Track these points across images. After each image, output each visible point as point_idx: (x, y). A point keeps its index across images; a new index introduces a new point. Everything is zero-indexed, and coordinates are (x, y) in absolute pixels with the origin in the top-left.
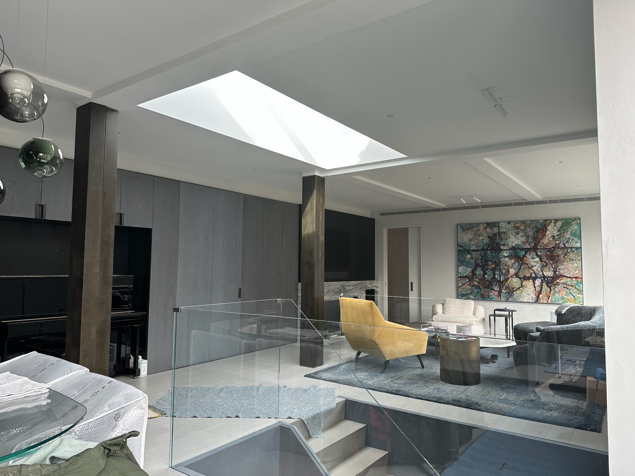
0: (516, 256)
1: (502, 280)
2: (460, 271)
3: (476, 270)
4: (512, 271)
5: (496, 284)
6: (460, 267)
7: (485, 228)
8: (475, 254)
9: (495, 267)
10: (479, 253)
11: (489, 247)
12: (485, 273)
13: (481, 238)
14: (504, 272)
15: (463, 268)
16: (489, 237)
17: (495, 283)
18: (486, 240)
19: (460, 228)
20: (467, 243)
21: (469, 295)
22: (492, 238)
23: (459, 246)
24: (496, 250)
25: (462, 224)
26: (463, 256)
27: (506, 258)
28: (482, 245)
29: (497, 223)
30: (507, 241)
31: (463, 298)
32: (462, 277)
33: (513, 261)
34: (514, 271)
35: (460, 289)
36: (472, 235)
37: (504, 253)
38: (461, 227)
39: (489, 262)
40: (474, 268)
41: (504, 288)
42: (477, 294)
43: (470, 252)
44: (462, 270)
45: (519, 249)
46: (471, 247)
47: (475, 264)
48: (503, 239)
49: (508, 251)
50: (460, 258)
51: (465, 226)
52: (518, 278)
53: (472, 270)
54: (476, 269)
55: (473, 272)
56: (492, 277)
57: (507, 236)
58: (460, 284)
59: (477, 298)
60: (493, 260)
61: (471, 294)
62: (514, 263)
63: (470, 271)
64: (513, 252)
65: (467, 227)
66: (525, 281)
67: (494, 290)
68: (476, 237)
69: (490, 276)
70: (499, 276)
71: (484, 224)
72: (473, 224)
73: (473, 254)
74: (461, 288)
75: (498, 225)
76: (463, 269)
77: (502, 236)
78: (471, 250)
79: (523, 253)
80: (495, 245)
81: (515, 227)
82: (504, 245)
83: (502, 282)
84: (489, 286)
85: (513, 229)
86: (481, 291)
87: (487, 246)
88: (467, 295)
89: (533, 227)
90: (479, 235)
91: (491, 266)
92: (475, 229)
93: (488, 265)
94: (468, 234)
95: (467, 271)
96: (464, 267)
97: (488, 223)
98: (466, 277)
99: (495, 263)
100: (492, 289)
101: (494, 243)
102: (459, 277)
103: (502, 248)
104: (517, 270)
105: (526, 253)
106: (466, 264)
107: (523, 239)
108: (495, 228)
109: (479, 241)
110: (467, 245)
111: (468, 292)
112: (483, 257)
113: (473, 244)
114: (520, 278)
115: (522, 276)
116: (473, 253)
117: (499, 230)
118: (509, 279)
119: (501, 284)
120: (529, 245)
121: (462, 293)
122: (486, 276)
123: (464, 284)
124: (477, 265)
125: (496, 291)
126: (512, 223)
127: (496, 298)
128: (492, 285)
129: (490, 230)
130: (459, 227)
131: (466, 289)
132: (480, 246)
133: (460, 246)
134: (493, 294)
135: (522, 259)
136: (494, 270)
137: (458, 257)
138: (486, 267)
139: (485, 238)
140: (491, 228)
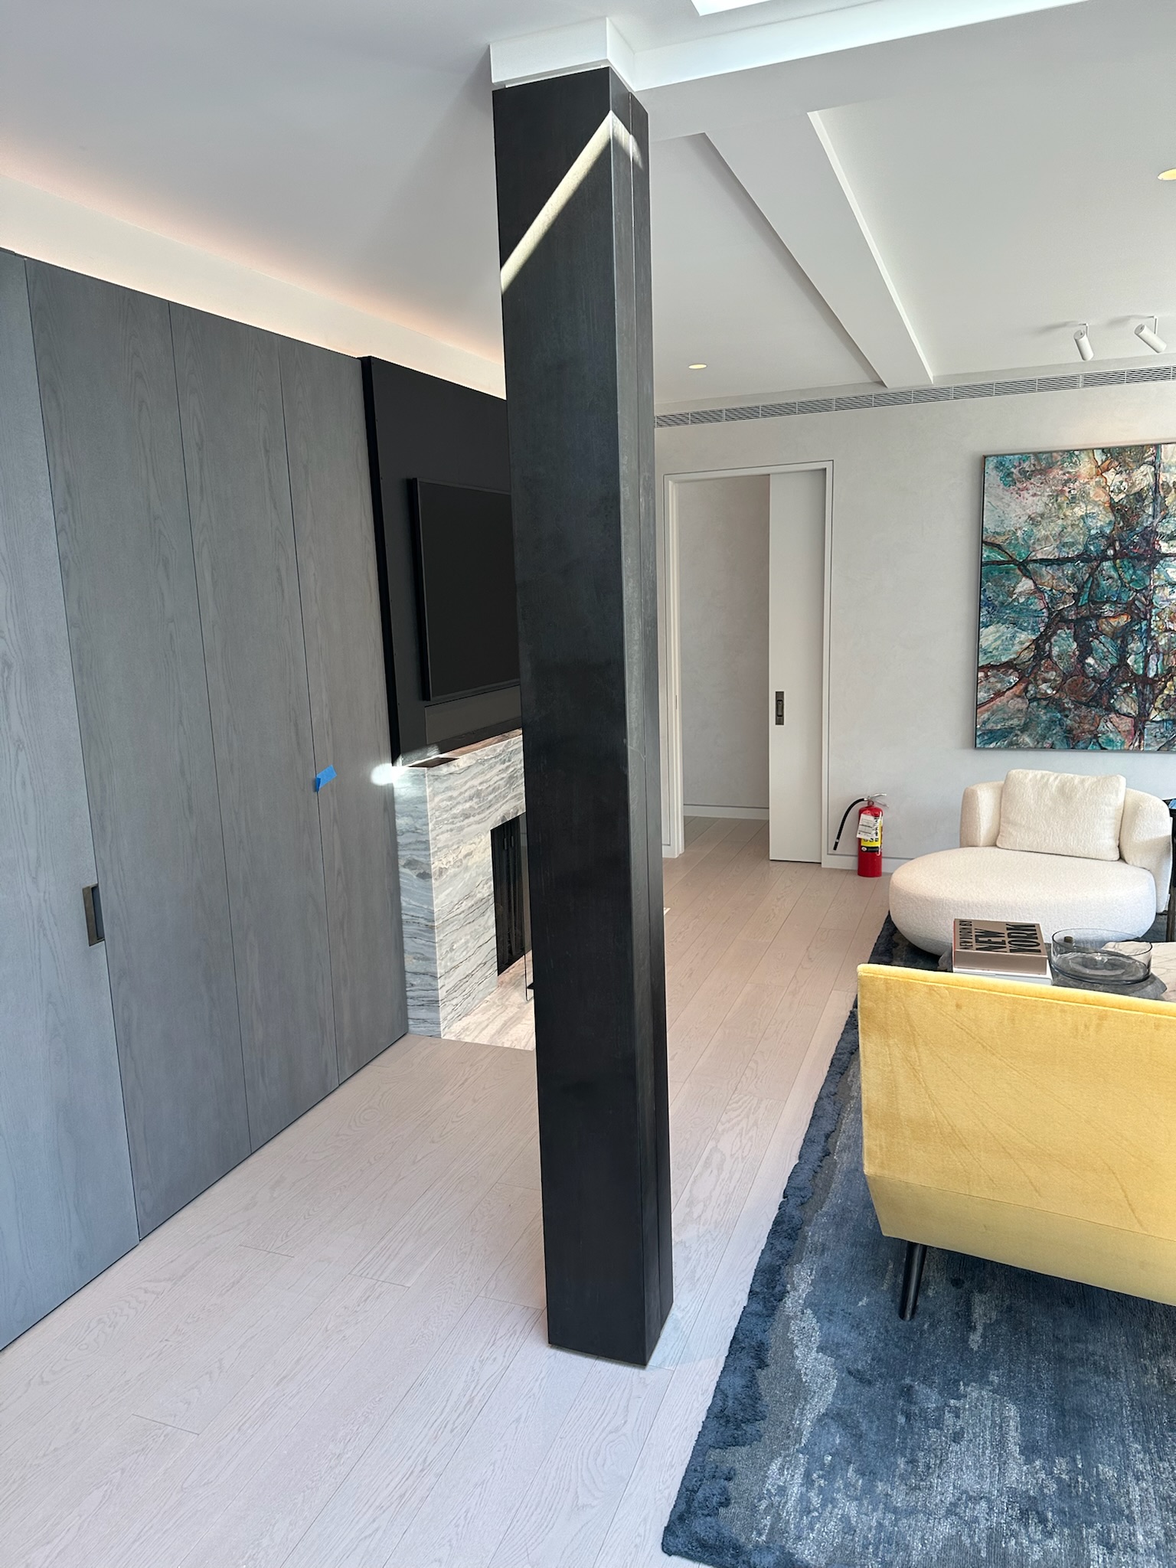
1: (1151, 674)
2: (984, 643)
3: (1049, 639)
5: (1127, 690)
6: (987, 627)
7: (1101, 471)
8: (1049, 577)
9: (1128, 625)
10: (1069, 569)
11: (1111, 545)
12: (1086, 650)
13: (1079, 511)
14: (1163, 642)
15: (998, 631)
16: (1113, 506)
17: (1125, 686)
18: (1102, 520)
19: (994, 473)
20: (1019, 533)
21: (1017, 735)
22: (1124, 512)
23: (987, 543)
24: (1140, 558)
25: (1003, 455)
26: (1003, 585)
28: (1081, 539)
29: (1150, 450)
31: (992, 746)
32: (993, 667)
35: (982, 713)
36: (1045, 499)
37: (1169, 570)
38: (1000, 466)
39: (1107, 607)
40: (1042, 630)
41: (1158, 704)
42: (1048, 728)
43: (1031, 567)
44: (995, 640)
46: (1038, 548)
47: (1050, 614)
50: (988, 594)
51: (1016, 464)
53: (1034, 637)
54: (1051, 636)
55: (1039, 647)
56: (1115, 662)
58: (982, 695)
59: (1048, 743)
60: (1124, 596)
61: (1024, 729)
63: (1028, 644)
65: (1026, 465)
67: (1118, 712)
68: (1060, 507)
69: (1105, 658)
70: (1141, 660)
71: (1098, 454)
72: (1051, 452)
73: (1041, 576)
74: (987, 710)
75: (1152, 458)
76: (1000, 637)
77: (1167, 500)
78: (1035, 561)
80: (1136, 539)
82: (1171, 537)
83: (1152, 682)
84: (1100, 699)
86: (1067, 716)
87: (1103, 542)
88: (1010, 733)
90: (1074, 498)
91: (1114, 623)
92: (1057, 473)
93: (1099, 617)
94: (1027, 495)
95: (1013, 645)
96: (1003, 628)
97: (1115, 448)
98: (1009, 665)
99: (1129, 608)
100: (1111, 709)
101: (1132, 530)
102: (980, 669)
103: (1164, 550)
106: (1013, 615)
108: (1142, 468)
109: (1072, 525)
110: (1020, 540)
111: (1015, 722)
112: (1081, 588)
113: (1047, 537)
116: (1045, 573)
119: (1148, 687)
121: (989, 726)
122: (1090, 661)
123: (999, 694)
124: (1056, 620)
125: (1128, 715)
127: (1123, 743)
128: (1111, 694)
129: (1119, 478)
130: (990, 465)
131: (1004, 713)
132: (1073, 544)
133: (993, 545)
134: (1114, 726)
136: (1122, 637)
137: (981, 589)
138: (1093, 624)
139: (1096, 510)
140: (1125, 468)
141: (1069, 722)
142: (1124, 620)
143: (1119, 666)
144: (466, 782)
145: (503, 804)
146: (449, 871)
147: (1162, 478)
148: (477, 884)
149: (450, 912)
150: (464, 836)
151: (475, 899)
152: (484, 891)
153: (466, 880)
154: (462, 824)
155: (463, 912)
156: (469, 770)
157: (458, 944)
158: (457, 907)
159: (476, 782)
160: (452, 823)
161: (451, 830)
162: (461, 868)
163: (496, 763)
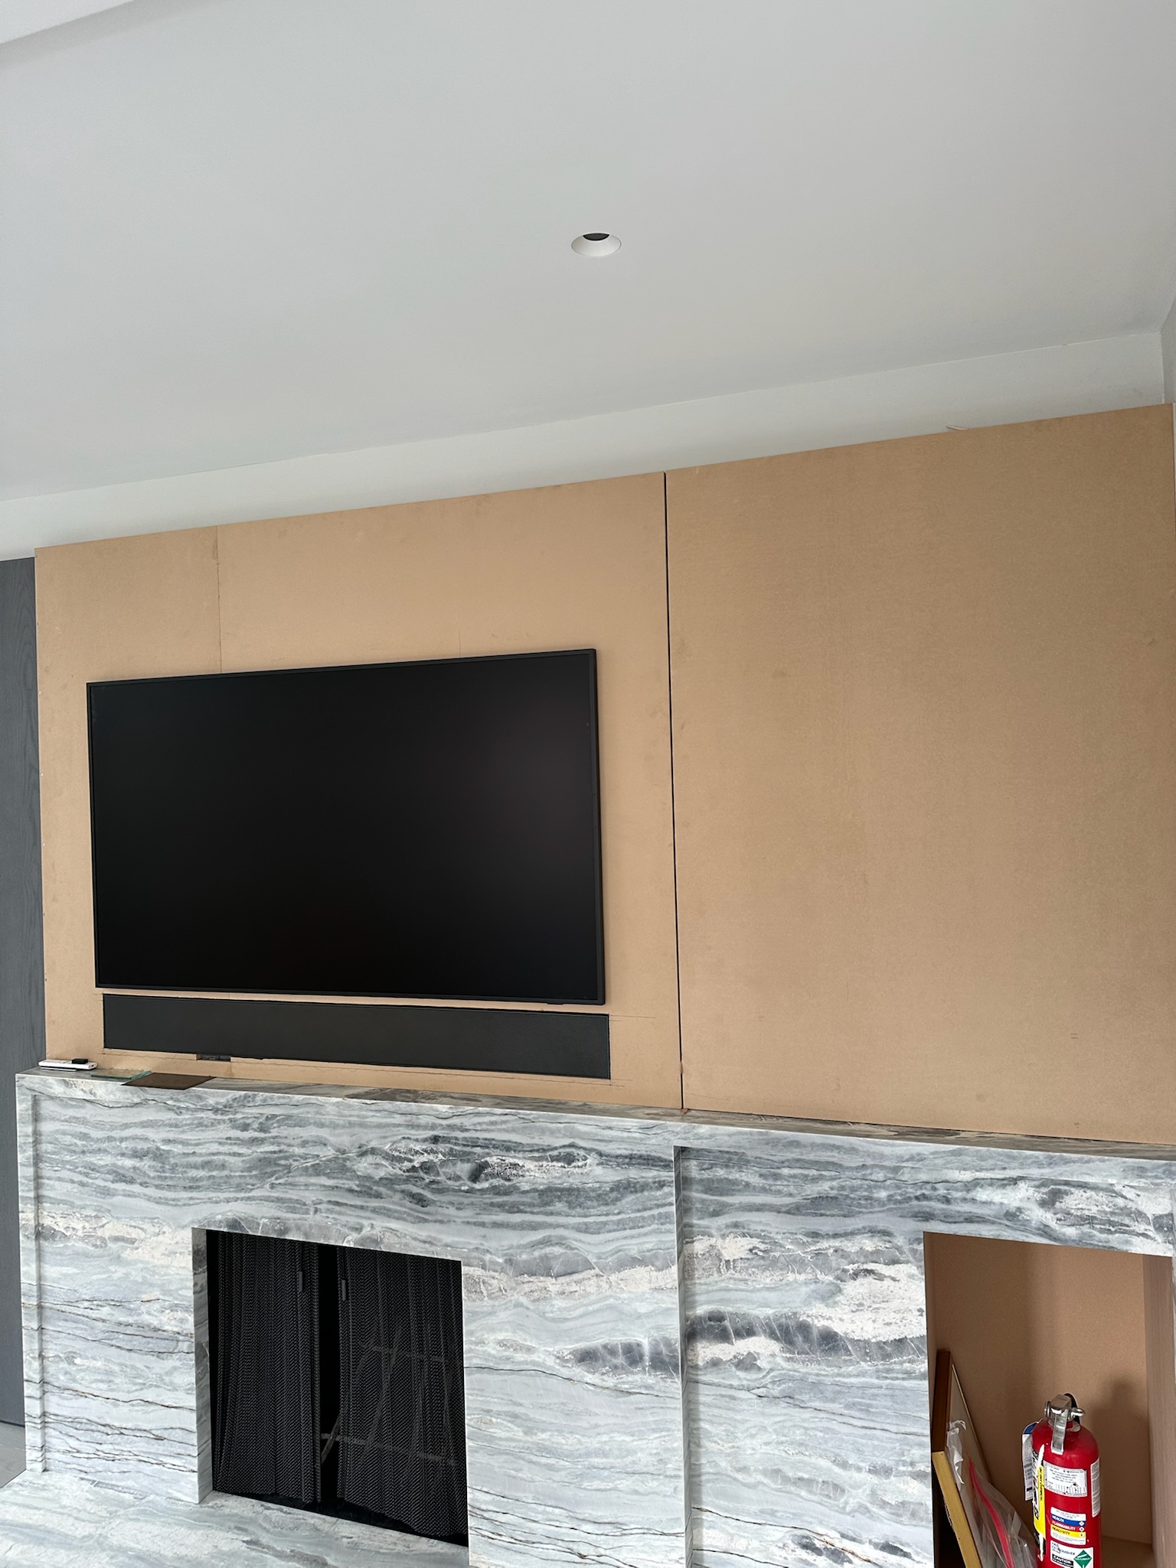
144: (126, 1126)
145: (237, 1199)
146: (72, 1243)
148: (145, 1297)
149: (69, 1303)
150: (114, 1206)
151: (136, 1318)
152: (164, 1318)
153: (116, 1276)
154: (109, 1184)
155: (104, 1321)
156: (135, 1110)
157: (86, 1363)
158: (86, 1304)
159: (150, 1133)
160: (86, 1175)
161: (82, 1184)
162: (99, 1251)
163: (219, 1122)
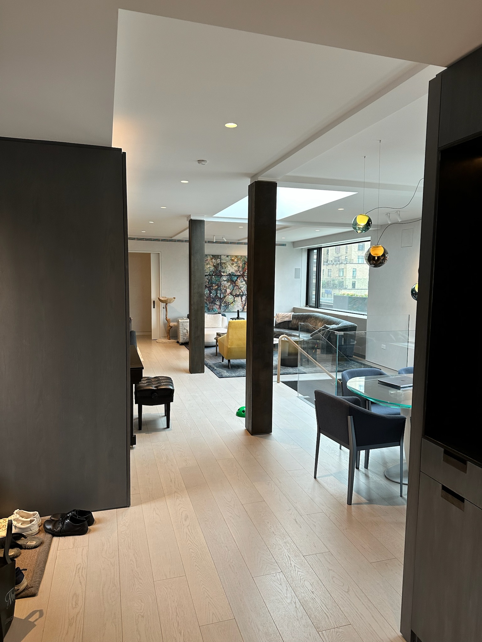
0: (231, 280)
1: (222, 297)
4: (229, 291)
5: (218, 300)
7: (212, 259)
9: (217, 288)
10: (207, 277)
11: (214, 273)
12: (211, 293)
13: (208, 266)
14: (223, 291)
16: (214, 266)
18: (212, 268)
22: (216, 267)
24: (219, 275)
27: (225, 282)
28: (209, 271)
29: (220, 256)
30: (226, 269)
33: (229, 283)
34: (230, 291)
37: (224, 278)
39: (214, 284)
41: (223, 303)
45: (233, 275)
48: (223, 267)
49: (226, 277)
52: (232, 295)
56: (215, 295)
57: (226, 266)
60: (216, 282)
62: (230, 285)
64: (229, 277)
66: (236, 297)
70: (220, 294)
71: (211, 256)
77: (223, 265)
79: (236, 278)
80: (218, 272)
81: (231, 259)
82: (224, 272)
83: (222, 299)
84: (213, 302)
85: (230, 261)
89: (242, 260)
90: (207, 264)
91: (215, 287)
93: (212, 286)
97: (214, 255)
99: (217, 285)
100: (215, 304)
101: (217, 270)
103: (222, 274)
104: (231, 290)
105: (237, 278)
107: (236, 269)
108: (219, 259)
109: (207, 269)
112: (209, 281)
114: (234, 296)
115: (235, 294)
117: (221, 261)
118: (226, 296)
119: (221, 299)
120: (240, 273)
124: (205, 286)
125: (218, 305)
126: (229, 257)
128: (215, 301)
129: (215, 261)
132: (207, 272)
134: (216, 307)
135: (235, 283)
136: (216, 290)
138: (211, 287)
139: (211, 266)
140: (216, 259)
141: (208, 306)
142: (217, 287)
143: (216, 296)
147: (222, 261)
